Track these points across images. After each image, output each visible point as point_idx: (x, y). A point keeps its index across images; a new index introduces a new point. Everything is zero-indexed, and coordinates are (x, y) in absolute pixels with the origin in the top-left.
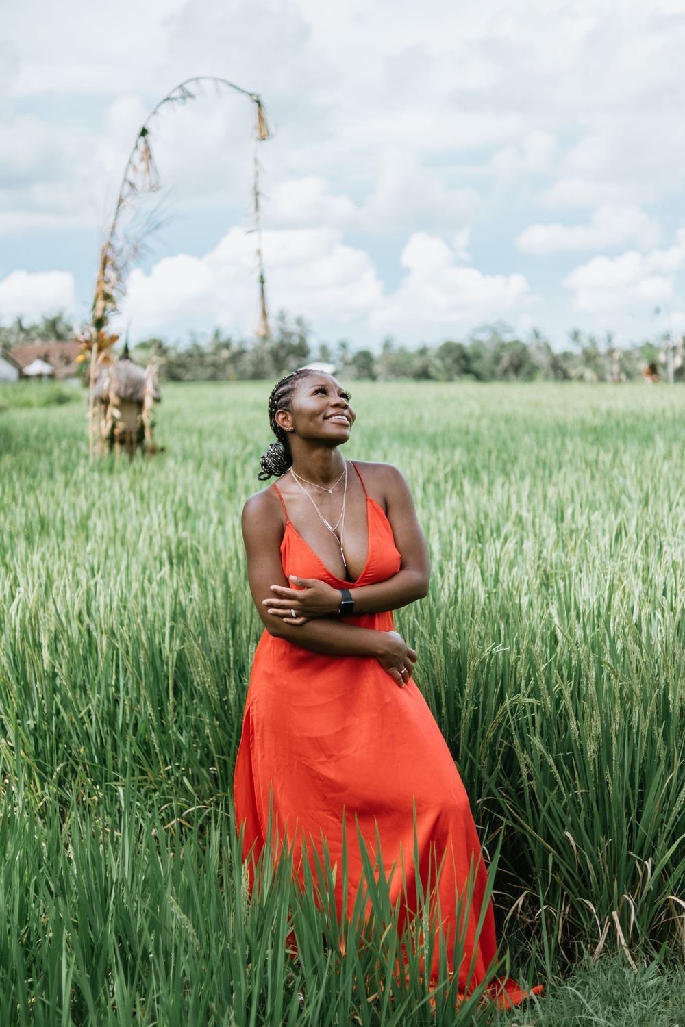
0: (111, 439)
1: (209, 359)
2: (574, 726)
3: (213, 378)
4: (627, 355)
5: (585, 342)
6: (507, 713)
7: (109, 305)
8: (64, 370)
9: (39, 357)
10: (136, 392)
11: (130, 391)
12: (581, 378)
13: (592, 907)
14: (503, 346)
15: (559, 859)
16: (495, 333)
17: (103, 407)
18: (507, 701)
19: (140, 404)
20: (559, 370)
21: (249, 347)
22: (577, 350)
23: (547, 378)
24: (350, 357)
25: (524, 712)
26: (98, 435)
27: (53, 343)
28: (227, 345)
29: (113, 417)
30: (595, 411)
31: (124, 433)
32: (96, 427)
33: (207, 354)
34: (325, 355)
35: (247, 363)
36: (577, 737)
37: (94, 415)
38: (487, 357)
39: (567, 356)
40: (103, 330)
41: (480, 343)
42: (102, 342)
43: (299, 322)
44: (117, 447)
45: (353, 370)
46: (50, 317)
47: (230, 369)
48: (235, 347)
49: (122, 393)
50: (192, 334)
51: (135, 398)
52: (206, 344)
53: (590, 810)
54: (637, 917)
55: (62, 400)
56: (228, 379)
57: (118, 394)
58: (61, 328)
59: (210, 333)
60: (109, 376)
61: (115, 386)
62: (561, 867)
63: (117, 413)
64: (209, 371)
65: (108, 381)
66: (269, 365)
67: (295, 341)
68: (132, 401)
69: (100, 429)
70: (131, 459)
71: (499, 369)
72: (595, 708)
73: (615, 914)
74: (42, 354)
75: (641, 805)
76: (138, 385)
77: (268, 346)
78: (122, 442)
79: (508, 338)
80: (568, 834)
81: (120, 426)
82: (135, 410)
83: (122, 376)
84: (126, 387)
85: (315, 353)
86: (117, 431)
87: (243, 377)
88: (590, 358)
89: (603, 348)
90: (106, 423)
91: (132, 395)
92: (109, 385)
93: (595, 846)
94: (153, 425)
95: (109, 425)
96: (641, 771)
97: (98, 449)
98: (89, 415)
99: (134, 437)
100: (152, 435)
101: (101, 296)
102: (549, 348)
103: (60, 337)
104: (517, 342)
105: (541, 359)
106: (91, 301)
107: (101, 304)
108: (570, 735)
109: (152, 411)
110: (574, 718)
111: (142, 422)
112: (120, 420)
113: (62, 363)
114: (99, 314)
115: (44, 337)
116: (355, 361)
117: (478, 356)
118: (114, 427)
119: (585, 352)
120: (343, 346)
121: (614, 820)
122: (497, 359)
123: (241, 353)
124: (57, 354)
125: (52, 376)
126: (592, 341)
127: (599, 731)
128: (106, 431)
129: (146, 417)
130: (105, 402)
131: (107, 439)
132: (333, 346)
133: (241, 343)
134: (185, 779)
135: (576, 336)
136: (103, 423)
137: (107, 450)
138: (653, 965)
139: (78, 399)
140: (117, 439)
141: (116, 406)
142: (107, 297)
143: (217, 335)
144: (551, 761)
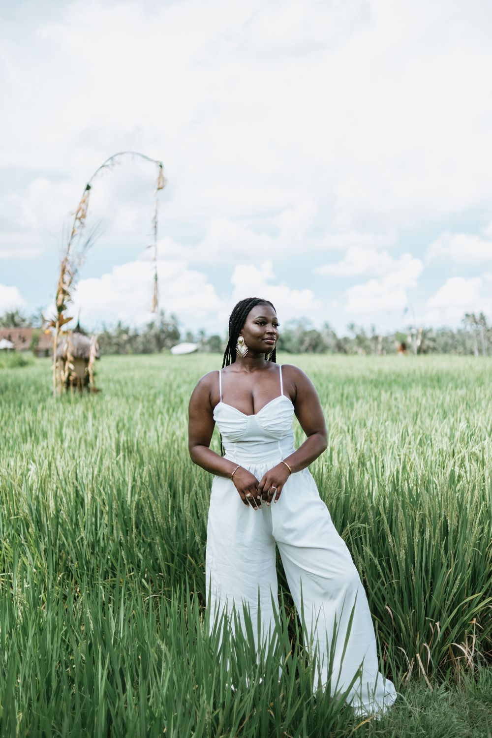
0: (68, 383)
1: (115, 341)
2: (390, 540)
3: (117, 353)
4: (385, 340)
5: (358, 331)
6: (348, 533)
7: (66, 297)
8: (22, 346)
9: (5, 338)
10: (84, 353)
11: (80, 352)
12: (356, 353)
13: (404, 651)
14: (305, 333)
15: (381, 624)
16: (300, 327)
17: (62, 363)
18: (349, 526)
19: (87, 361)
20: (341, 347)
21: (141, 332)
22: (352, 336)
23: (334, 352)
24: (206, 339)
25: (359, 532)
26: (59, 380)
27: (12, 328)
28: (126, 331)
29: (69, 369)
30: (371, 371)
31: (76, 379)
32: (58, 375)
33: (113, 337)
34: (190, 339)
35: (139, 343)
36: (392, 547)
37: (57, 367)
38: (295, 340)
39: (346, 340)
40: (63, 312)
41: (291, 332)
42: (62, 321)
43: (173, 317)
44: (71, 388)
45: (208, 348)
46: (10, 313)
47: (128, 347)
48: (131, 333)
49: (75, 354)
50: (104, 325)
51: (83, 357)
52: (112, 331)
53: (401, 592)
54: (433, 656)
55: (22, 364)
56: (127, 353)
57: (72, 355)
58: (17, 319)
59: (115, 324)
60: (68, 343)
61: (70, 349)
62: (383, 628)
63: (72, 366)
64: (114, 348)
65: (66, 346)
66: (153, 345)
67: (171, 329)
68: (82, 359)
69: (60, 375)
70: (81, 396)
71: (303, 348)
72: (404, 529)
73: (418, 655)
74: (7, 336)
75: (432, 590)
76: (85, 348)
77: (153, 332)
78: (75, 385)
79: (308, 328)
80: (387, 607)
81: (74, 374)
82: (83, 364)
83: (76, 343)
84: (78, 349)
85: (183, 337)
86: (71, 378)
87: (136, 352)
88: (360, 340)
89: (369, 335)
90: (65, 372)
91: (82, 355)
92: (68, 348)
93: (405, 613)
94: (94, 374)
95: (67, 374)
96: (433, 568)
97: (58, 390)
98: (53, 367)
99: (83, 381)
100: (94, 382)
101: (61, 292)
102: (334, 335)
103: (16, 325)
104: (314, 331)
105: (329, 341)
106: (55, 295)
107: (61, 296)
108: (387, 548)
109: (94, 365)
110: (391, 536)
111: (88, 372)
112: (73, 371)
113: (20, 342)
114: (60, 303)
115: (5, 325)
116: (209, 342)
117: (289, 340)
118: (69, 375)
119: (358, 337)
120: (202, 333)
121: (416, 598)
122: (301, 342)
123: (136, 336)
124: (17, 335)
125: (12, 350)
126: (363, 332)
127: (406, 543)
128: (64, 378)
129: (90, 369)
130: (64, 359)
131: (65, 383)
132: (195, 333)
133: (136, 330)
134: (143, 580)
135: (352, 327)
136: (62, 372)
137: (64, 390)
138: (443, 686)
139: (32, 364)
140: (71, 383)
141: (71, 362)
142: (64, 292)
143: (119, 325)
144: (376, 561)
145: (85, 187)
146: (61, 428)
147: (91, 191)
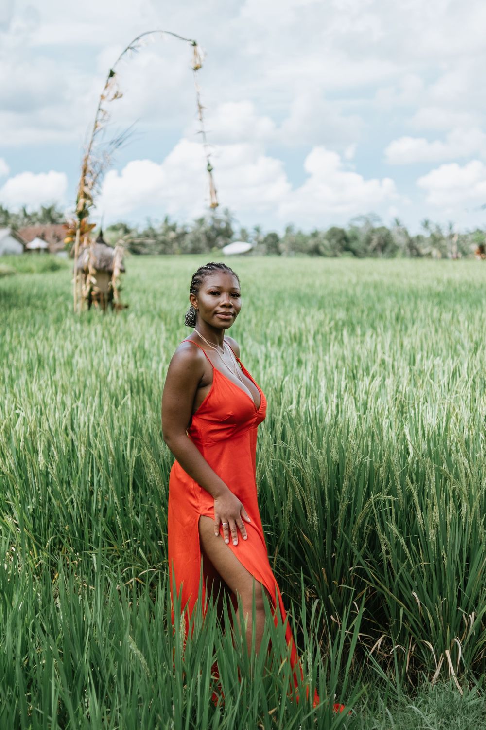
0: (90, 299)
1: (161, 238)
2: (420, 517)
3: (163, 252)
4: (463, 239)
5: (433, 229)
6: (372, 506)
7: (88, 202)
8: (57, 246)
9: (38, 236)
10: (107, 265)
11: (103, 264)
12: (429, 255)
13: (431, 647)
14: (373, 231)
15: (407, 612)
16: (368, 222)
17: (84, 275)
18: (372, 497)
19: (110, 273)
20: (414, 250)
21: (189, 230)
22: (426, 234)
23: (404, 255)
24: (262, 238)
25: (385, 505)
26: (79, 296)
27: (48, 225)
28: (173, 229)
29: (91, 283)
30: (439, 281)
31: (98, 294)
32: (78, 290)
33: (159, 235)
34: (245, 237)
35: (188, 242)
36: (422, 525)
37: (77, 281)
38: (362, 238)
39: (419, 238)
40: (85, 219)
41: (357, 229)
42: (84, 228)
43: (227, 212)
44: (95, 304)
45: (263, 247)
46: (47, 207)
47: (175, 246)
48: (179, 230)
49: (98, 266)
50: (149, 220)
51: (107, 269)
52: (158, 227)
53: (430, 577)
54: (463, 654)
55: (54, 268)
56: (174, 253)
57: (94, 267)
58: (54, 215)
59: (162, 219)
60: (89, 253)
61: (92, 261)
62: (409, 617)
63: (94, 280)
64: (160, 247)
65: (89, 256)
66: (203, 244)
67: (223, 225)
68: (104, 272)
69: (81, 291)
70: (104, 314)
71: (370, 248)
72: (435, 503)
73: (447, 652)
74: (40, 234)
75: (467, 574)
76: (109, 260)
77: (203, 229)
78: (99, 301)
79: (377, 225)
80: (414, 594)
81: (96, 289)
82: (107, 278)
83: (98, 253)
84: (100, 261)
85: (237, 235)
86: (93, 293)
87: (185, 252)
88: (436, 240)
89: (445, 233)
90: (86, 287)
91: (105, 267)
92: (89, 259)
93: (434, 602)
94: (120, 289)
95: (88, 288)
96: (469, 549)
97: (80, 306)
98: (74, 281)
99: (106, 297)
100: (119, 296)
101: (82, 195)
102: (406, 233)
103: (53, 221)
104: (383, 228)
105: (400, 240)
106: (75, 199)
107: (82, 201)
108: (417, 523)
109: (119, 278)
110: (420, 511)
111: (112, 286)
112: (96, 285)
113: (55, 241)
114: (80, 208)
115: (42, 221)
116: (266, 240)
117: (355, 238)
118: (91, 290)
119: (433, 235)
120: (257, 230)
121: (447, 584)
122: (369, 241)
123: (184, 234)
124: (51, 234)
125: (47, 250)
126: (439, 229)
127: (438, 520)
128: (86, 293)
129: (115, 284)
130: (85, 272)
131: (86, 298)
132: (250, 231)
133: (184, 227)
134: (140, 550)
135: (426, 224)
136: (84, 287)
137: (86, 306)
138: (475, 690)
139: (66, 267)
140: (95, 298)
141: (93, 275)
142: (86, 196)
143: (166, 221)
144: (403, 541)
145: (108, 73)
146: (73, 356)
147: (116, 76)
